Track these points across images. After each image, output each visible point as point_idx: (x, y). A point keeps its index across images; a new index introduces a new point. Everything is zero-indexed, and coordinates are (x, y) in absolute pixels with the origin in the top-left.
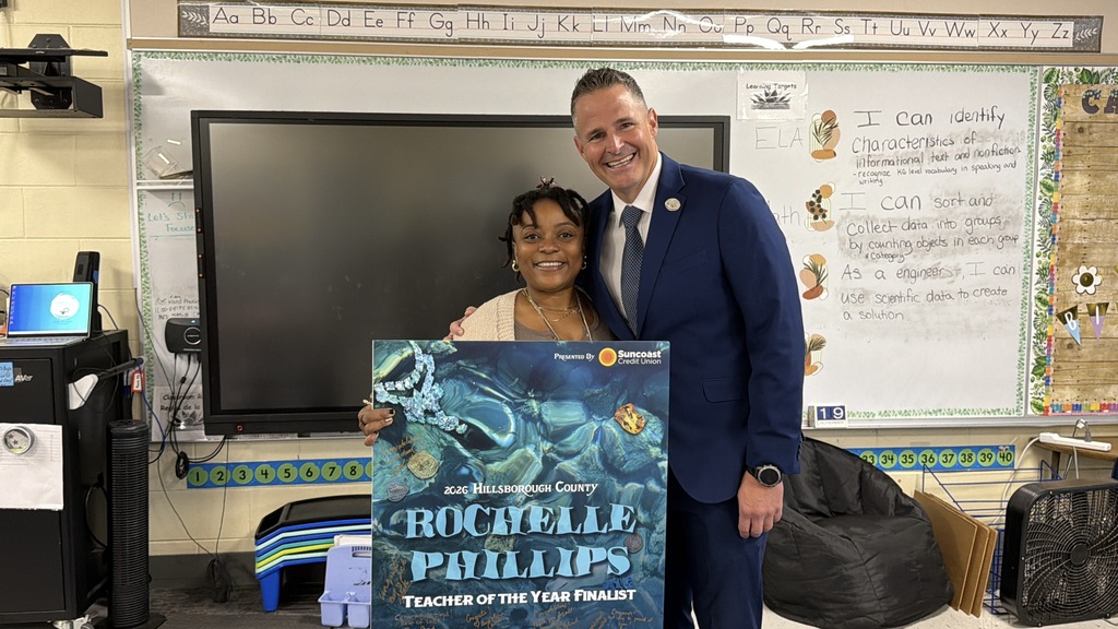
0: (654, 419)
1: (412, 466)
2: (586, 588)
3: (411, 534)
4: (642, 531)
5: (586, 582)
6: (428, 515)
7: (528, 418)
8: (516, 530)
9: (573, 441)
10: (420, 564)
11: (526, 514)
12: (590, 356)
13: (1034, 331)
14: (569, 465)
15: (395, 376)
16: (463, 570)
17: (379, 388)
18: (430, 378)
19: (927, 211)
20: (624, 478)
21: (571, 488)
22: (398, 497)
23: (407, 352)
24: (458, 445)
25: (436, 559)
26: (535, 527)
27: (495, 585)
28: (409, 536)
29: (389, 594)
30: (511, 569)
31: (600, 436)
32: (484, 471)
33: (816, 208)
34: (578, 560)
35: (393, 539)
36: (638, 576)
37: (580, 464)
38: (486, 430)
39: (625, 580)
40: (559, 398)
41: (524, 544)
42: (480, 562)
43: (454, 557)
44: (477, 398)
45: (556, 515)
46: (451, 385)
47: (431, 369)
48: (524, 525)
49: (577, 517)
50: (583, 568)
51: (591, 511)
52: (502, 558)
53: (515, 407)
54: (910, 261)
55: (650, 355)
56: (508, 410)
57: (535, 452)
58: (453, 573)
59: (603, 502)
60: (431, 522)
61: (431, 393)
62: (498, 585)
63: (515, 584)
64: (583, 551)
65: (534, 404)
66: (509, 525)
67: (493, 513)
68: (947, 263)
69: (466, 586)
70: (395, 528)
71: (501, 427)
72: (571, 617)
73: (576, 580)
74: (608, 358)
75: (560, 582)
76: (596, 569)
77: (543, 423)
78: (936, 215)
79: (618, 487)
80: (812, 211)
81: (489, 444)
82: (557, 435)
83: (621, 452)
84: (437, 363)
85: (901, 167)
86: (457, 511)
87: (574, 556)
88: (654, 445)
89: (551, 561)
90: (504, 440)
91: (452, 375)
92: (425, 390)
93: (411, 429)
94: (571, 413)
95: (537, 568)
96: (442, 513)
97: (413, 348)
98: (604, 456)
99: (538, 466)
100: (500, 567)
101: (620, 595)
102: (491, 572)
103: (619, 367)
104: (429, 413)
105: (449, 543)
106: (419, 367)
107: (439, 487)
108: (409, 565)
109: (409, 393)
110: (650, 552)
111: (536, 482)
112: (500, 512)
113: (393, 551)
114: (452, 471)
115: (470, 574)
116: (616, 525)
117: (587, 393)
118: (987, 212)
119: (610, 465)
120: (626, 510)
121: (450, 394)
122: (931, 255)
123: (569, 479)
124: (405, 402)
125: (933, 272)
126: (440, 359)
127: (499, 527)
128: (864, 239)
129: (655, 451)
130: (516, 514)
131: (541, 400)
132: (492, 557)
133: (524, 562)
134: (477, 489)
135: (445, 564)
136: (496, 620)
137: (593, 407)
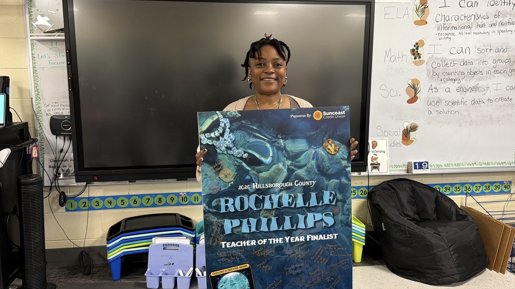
0: (343, 146)
1: (221, 176)
2: (313, 234)
3: (223, 210)
4: (339, 204)
5: (313, 231)
6: (231, 200)
7: (279, 149)
8: (276, 206)
9: (302, 159)
10: (228, 226)
11: (280, 198)
12: (308, 115)
14: (301, 172)
15: (210, 130)
16: (250, 227)
17: (202, 137)
18: (228, 130)
19: (473, 56)
20: (329, 177)
21: (302, 184)
22: (215, 192)
23: (216, 117)
24: (244, 164)
25: (236, 223)
26: (285, 204)
27: (266, 234)
28: (222, 212)
29: (214, 241)
30: (274, 226)
31: (316, 156)
32: (258, 177)
33: (415, 53)
34: (308, 220)
35: (213, 214)
36: (338, 227)
37: (306, 171)
38: (258, 156)
39: (332, 229)
40: (294, 138)
41: (280, 213)
42: (259, 223)
43: (245, 221)
44: (252, 140)
45: (295, 198)
46: (239, 133)
47: (228, 125)
48: (280, 204)
49: (306, 198)
50: (310, 224)
51: (313, 195)
52: (269, 221)
53: (272, 143)
54: (464, 83)
55: (339, 113)
56: (268, 145)
57: (283, 166)
58: (245, 229)
59: (319, 190)
60: (233, 204)
61: (229, 138)
62: (269, 234)
63: (277, 234)
64: (310, 215)
65: (281, 141)
66: (272, 204)
67: (264, 198)
68: (482, 83)
69: (252, 236)
70: (215, 207)
71: (265, 154)
72: (306, 249)
73: (307, 231)
74: (318, 115)
75: (299, 232)
76: (317, 224)
77: (287, 151)
78: (477, 57)
79: (326, 182)
80: (414, 54)
81: (260, 163)
82: (294, 157)
83: (327, 164)
84: (231, 122)
85: (460, 31)
86: (246, 198)
87: (305, 218)
88: (344, 159)
89: (294, 221)
90: (268, 160)
91: (239, 128)
92: (226, 137)
93: (220, 157)
94: (300, 145)
95: (287, 225)
96: (238, 199)
97: (218, 115)
98: (318, 166)
99: (285, 173)
100: (268, 225)
101: (330, 237)
102: (264, 228)
103: (324, 120)
104: (228, 148)
105: (242, 214)
106: (222, 125)
107: (235, 186)
108: (222, 226)
109: (217, 139)
110: (344, 214)
111: (285, 181)
112: (267, 197)
113: (214, 219)
114: (241, 177)
115: (253, 229)
116: (326, 201)
117: (308, 134)
118: (504, 56)
119: (322, 171)
120: (331, 194)
121: (238, 138)
122: (474, 80)
123: (301, 179)
124: (216, 143)
125: (475, 89)
126: (233, 120)
127: (267, 205)
128: (440, 71)
129: (344, 163)
130: (275, 198)
131: (285, 139)
132: (264, 221)
133: (280, 222)
134: (255, 186)
135: (241, 225)
136: (268, 252)
137: (311, 141)
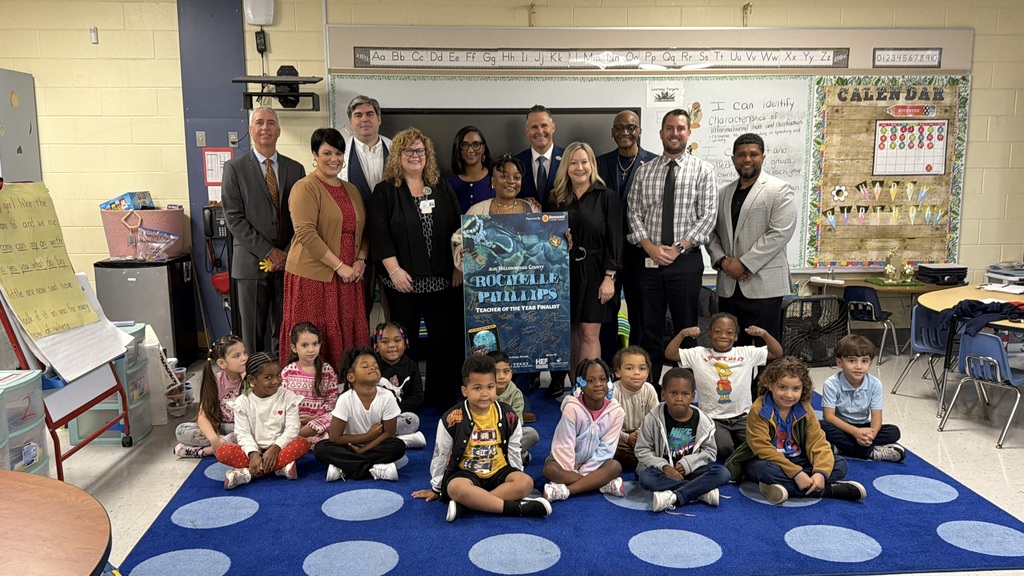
1: (477, 260)
3: (477, 285)
4: (561, 283)
6: (484, 278)
7: (518, 242)
8: (515, 283)
9: (534, 250)
10: (481, 296)
11: (518, 277)
12: (539, 218)
13: (809, 222)
14: (533, 259)
20: (554, 263)
21: (534, 268)
22: (472, 272)
24: (493, 253)
25: (487, 294)
26: (522, 282)
29: (471, 307)
30: (514, 298)
31: (544, 248)
32: (502, 262)
34: (539, 293)
35: (470, 287)
36: (560, 299)
37: (537, 258)
38: (503, 247)
39: (555, 301)
40: (528, 234)
41: (518, 288)
42: (503, 296)
43: (493, 294)
45: (529, 278)
48: (518, 282)
49: (537, 278)
50: (540, 296)
51: (542, 276)
52: (510, 294)
53: (512, 238)
55: (561, 217)
56: (510, 239)
57: (520, 254)
58: (493, 300)
59: (546, 272)
60: (485, 281)
63: (516, 303)
65: (519, 236)
66: (513, 282)
67: (507, 277)
69: (498, 304)
70: (472, 283)
71: (508, 246)
72: (536, 315)
73: (538, 302)
74: (545, 219)
75: (532, 302)
76: (545, 297)
82: (529, 247)
86: (494, 277)
87: (537, 292)
89: (528, 295)
93: (476, 247)
95: (523, 298)
96: (488, 278)
99: (522, 260)
100: (510, 297)
102: (507, 299)
103: (550, 222)
105: (491, 289)
107: (487, 268)
108: (477, 297)
111: (521, 265)
112: (509, 277)
113: (472, 291)
114: (491, 262)
115: (499, 300)
116: (552, 281)
117: (538, 232)
118: (784, 157)
123: (533, 264)
124: (474, 237)
127: (509, 282)
129: (564, 253)
130: (515, 277)
131: (522, 235)
132: (507, 294)
133: (518, 295)
134: (501, 268)
135: (490, 297)
